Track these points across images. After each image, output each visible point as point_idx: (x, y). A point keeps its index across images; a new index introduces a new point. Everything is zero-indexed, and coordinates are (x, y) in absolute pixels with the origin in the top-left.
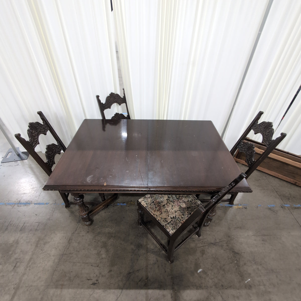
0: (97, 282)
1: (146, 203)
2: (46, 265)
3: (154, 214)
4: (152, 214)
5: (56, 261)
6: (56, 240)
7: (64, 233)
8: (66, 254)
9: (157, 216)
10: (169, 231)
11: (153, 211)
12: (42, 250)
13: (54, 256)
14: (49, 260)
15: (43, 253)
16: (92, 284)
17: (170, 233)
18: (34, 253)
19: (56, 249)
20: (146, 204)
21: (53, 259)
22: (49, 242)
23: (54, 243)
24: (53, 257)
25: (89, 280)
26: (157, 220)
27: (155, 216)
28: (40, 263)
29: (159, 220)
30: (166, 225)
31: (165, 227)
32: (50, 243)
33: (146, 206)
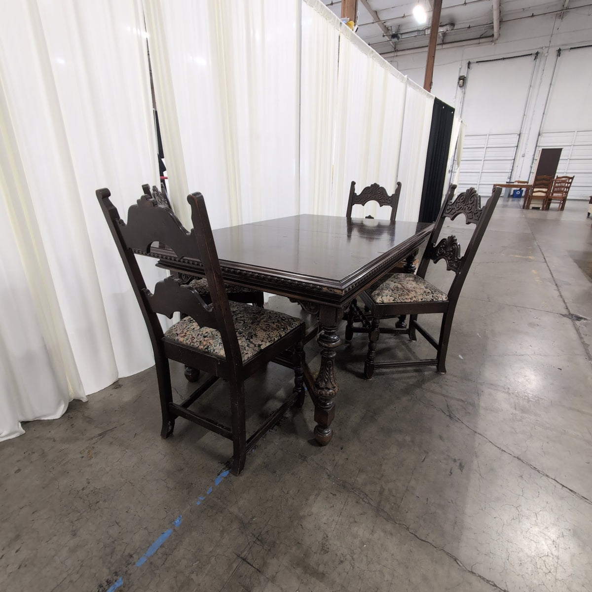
0: (459, 462)
1: (388, 296)
2: (393, 555)
3: (410, 299)
4: (410, 300)
5: (389, 527)
6: (328, 519)
7: (317, 495)
8: (379, 503)
9: (415, 297)
10: (441, 299)
11: (406, 297)
12: (342, 562)
13: (373, 532)
14: (382, 545)
15: (353, 559)
16: (460, 469)
17: (444, 299)
18: (343, 586)
19: (355, 522)
20: (390, 296)
21: (382, 534)
22: (326, 538)
23: (334, 524)
24: (376, 536)
25: (452, 473)
26: (420, 300)
27: (414, 299)
28: (381, 572)
29: (422, 299)
30: (433, 296)
31: (434, 300)
32: (329, 535)
33: (393, 299)
